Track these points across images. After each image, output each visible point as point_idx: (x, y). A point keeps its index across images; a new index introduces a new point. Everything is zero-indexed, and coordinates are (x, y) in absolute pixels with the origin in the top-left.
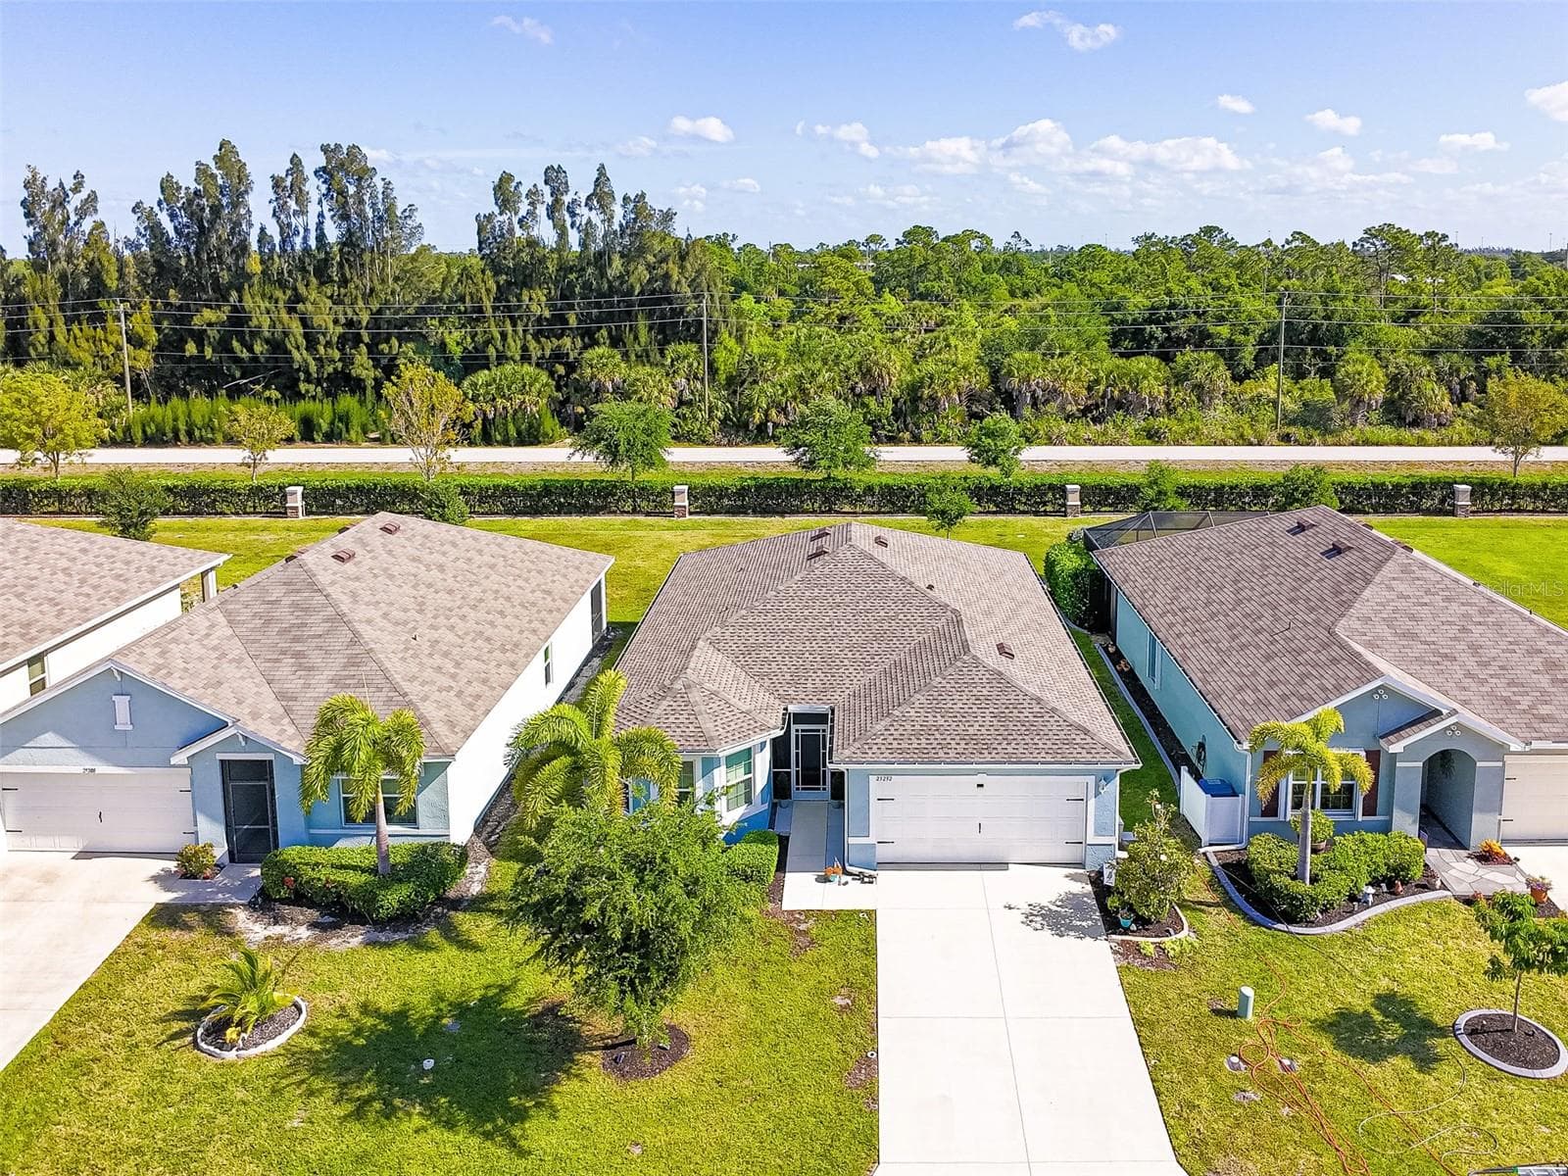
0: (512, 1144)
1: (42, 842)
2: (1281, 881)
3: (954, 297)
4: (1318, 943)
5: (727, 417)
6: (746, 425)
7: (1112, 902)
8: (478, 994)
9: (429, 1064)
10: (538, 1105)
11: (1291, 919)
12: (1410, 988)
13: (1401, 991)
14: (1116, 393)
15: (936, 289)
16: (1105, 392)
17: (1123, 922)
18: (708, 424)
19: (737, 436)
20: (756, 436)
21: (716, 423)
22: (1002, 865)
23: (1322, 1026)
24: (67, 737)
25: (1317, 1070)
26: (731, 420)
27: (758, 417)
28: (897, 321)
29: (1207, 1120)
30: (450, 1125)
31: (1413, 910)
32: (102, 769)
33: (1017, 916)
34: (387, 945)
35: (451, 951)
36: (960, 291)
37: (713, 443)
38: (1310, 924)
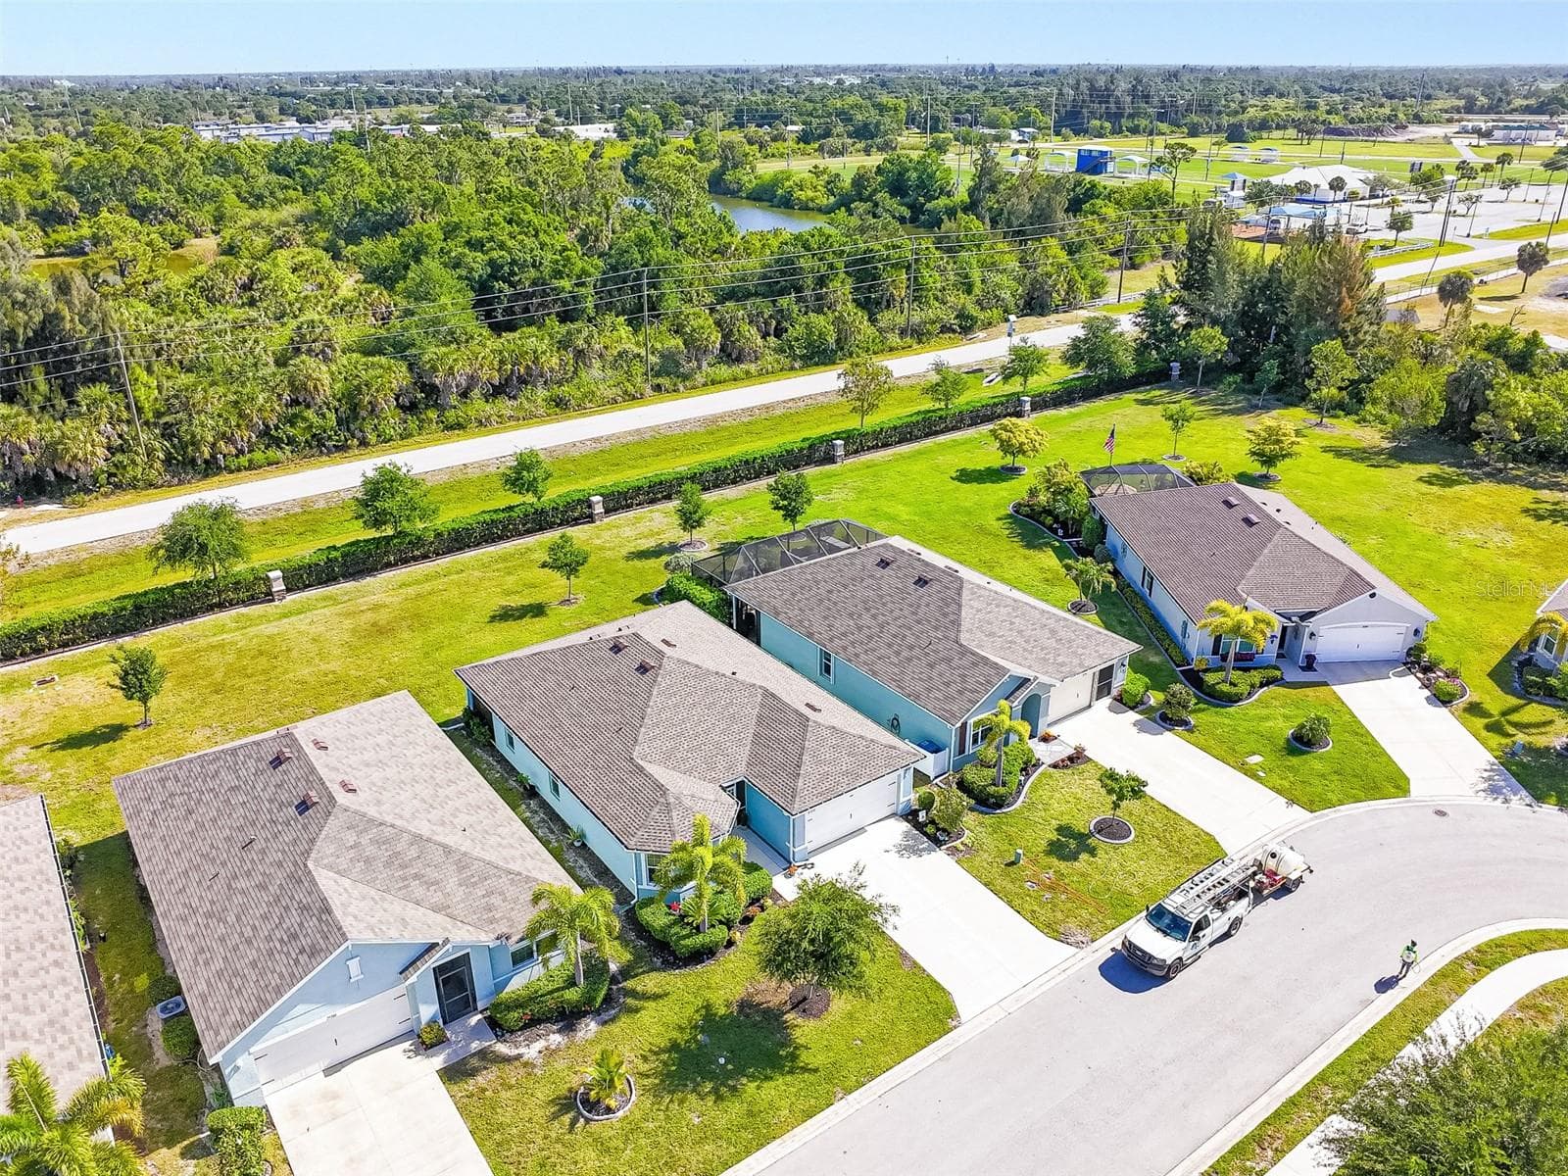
0: (805, 1069)
1: (291, 1079)
2: (992, 789)
3: (182, 208)
4: (1018, 812)
5: (169, 455)
6: (193, 461)
7: (930, 829)
8: (697, 1017)
9: (722, 1061)
10: (796, 1048)
11: (1000, 807)
12: (1065, 821)
13: (1063, 823)
14: (522, 370)
15: (159, 201)
16: (512, 371)
17: (941, 838)
18: (151, 467)
19: (187, 474)
20: (206, 470)
21: (158, 465)
22: (861, 830)
23: (1049, 853)
24: (311, 1002)
25: (1061, 875)
26: (175, 458)
27: (206, 452)
28: (210, 283)
29: (1044, 914)
30: (768, 1078)
31: (1039, 779)
32: (342, 1011)
33: (894, 855)
34: (613, 1020)
35: (651, 1004)
36: (186, 201)
37: (162, 486)
38: (1009, 806)
